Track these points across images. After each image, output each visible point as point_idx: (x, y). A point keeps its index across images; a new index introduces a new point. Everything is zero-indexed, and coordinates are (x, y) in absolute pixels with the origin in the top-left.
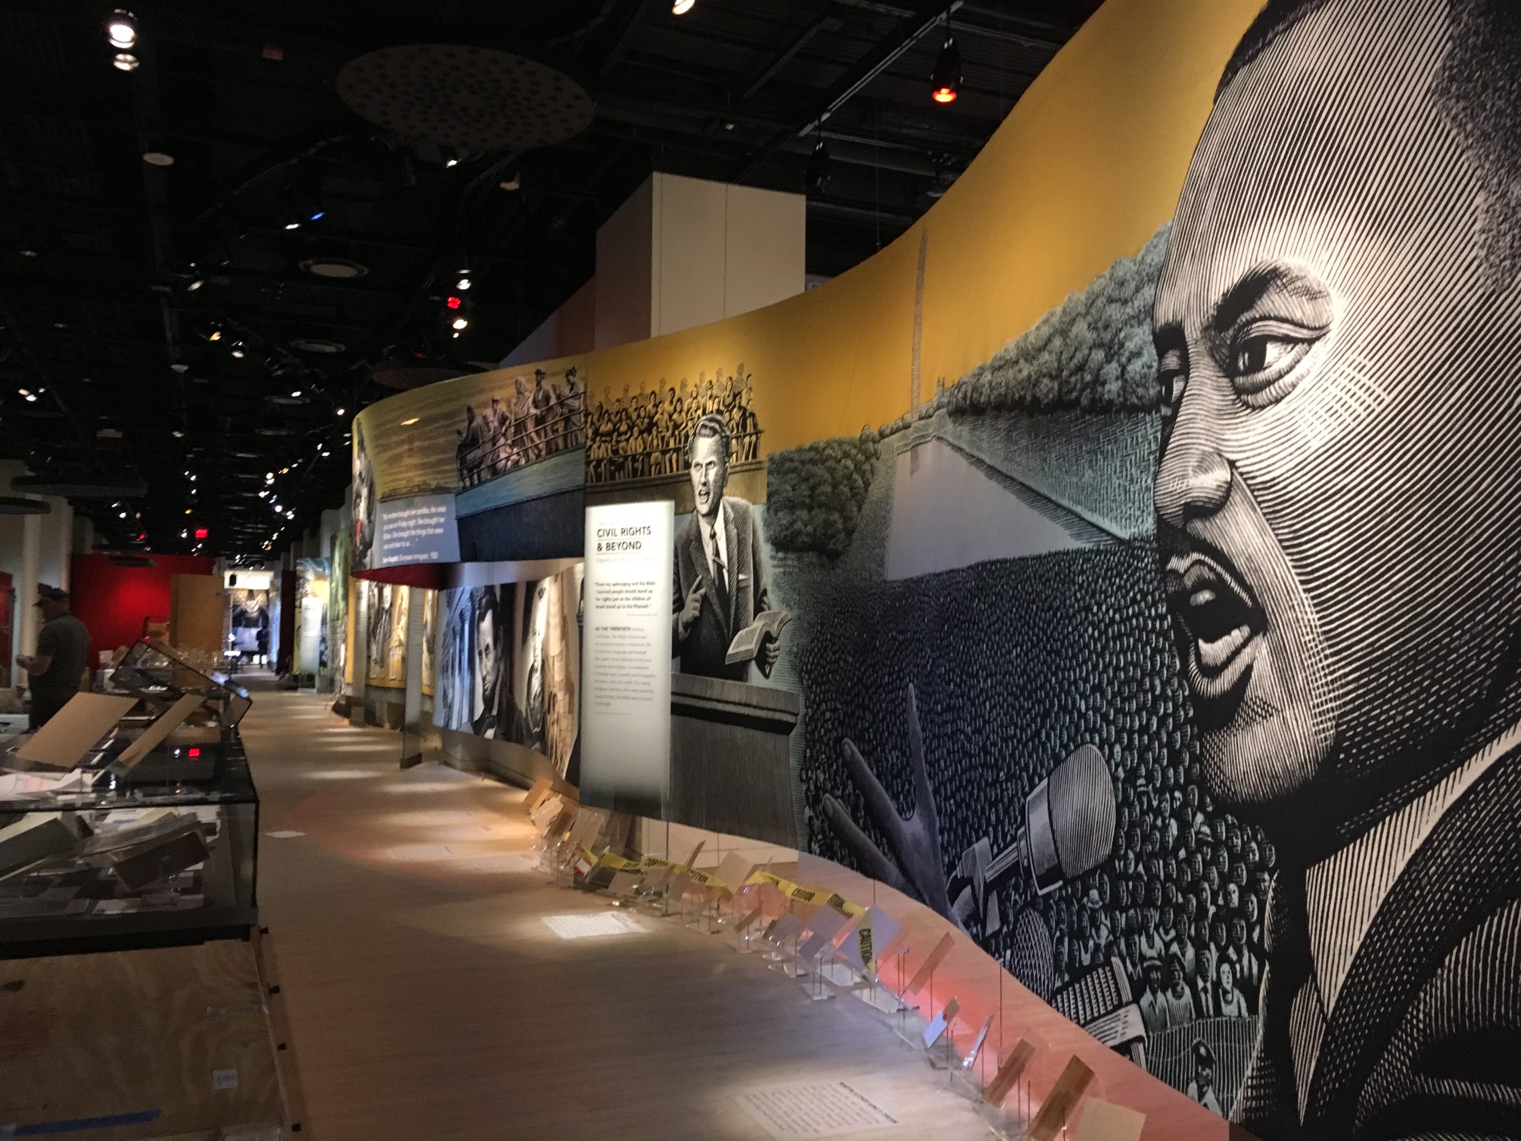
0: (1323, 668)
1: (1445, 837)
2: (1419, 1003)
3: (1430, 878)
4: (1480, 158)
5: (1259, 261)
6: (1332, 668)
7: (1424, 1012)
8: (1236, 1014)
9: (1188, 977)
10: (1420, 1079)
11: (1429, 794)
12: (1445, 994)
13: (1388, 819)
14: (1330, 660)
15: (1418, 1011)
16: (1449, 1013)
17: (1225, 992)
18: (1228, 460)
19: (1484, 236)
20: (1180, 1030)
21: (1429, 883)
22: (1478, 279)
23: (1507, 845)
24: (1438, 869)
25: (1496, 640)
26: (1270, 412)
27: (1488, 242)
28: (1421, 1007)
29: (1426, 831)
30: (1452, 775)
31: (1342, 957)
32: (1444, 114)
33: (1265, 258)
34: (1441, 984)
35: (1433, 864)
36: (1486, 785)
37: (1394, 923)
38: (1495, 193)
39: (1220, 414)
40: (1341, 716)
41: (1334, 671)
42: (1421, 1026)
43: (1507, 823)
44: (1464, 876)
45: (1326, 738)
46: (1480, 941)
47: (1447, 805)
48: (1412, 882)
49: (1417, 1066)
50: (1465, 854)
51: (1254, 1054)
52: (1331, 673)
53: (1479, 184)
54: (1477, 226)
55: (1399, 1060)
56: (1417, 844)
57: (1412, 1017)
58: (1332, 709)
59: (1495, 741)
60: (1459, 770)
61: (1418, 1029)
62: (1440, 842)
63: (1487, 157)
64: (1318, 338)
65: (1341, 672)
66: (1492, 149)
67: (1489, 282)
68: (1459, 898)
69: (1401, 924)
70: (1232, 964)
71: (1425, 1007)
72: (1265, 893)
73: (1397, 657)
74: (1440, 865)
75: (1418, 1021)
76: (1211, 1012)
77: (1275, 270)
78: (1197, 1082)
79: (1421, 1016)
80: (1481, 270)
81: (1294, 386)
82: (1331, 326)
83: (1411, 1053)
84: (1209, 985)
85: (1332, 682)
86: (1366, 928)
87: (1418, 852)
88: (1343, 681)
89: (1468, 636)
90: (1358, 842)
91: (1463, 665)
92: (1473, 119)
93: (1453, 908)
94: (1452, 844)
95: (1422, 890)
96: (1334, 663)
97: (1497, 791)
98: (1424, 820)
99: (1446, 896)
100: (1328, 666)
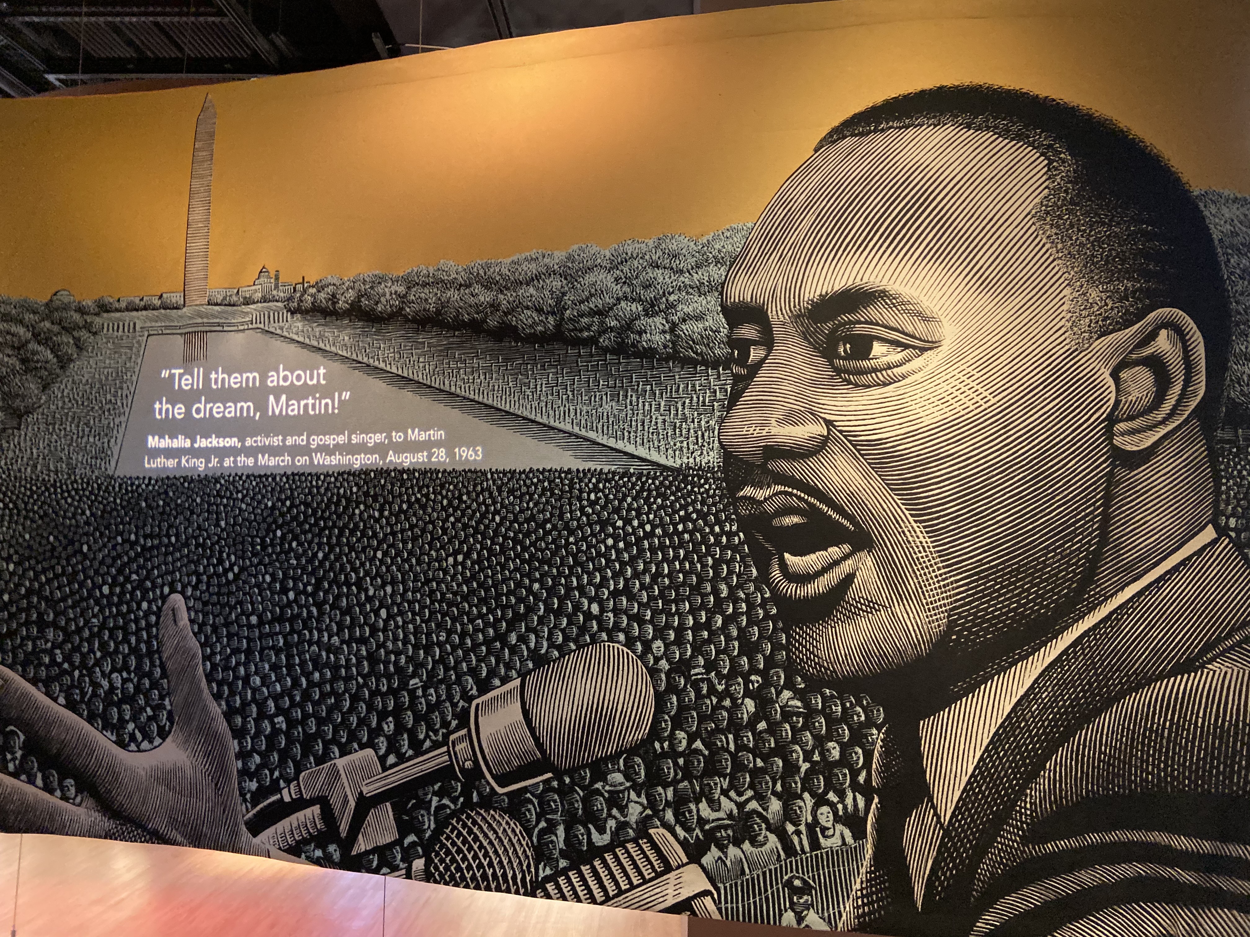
0: (936, 576)
1: (1044, 685)
2: (1026, 797)
3: (1033, 713)
4: (1067, 267)
5: (864, 281)
6: (944, 576)
7: (1030, 802)
8: (840, 843)
9: (773, 827)
10: (1029, 848)
11: (1031, 658)
12: (1047, 787)
13: (996, 678)
14: (943, 571)
15: (1026, 803)
16: (1050, 798)
17: (824, 829)
18: (825, 420)
19: (1070, 315)
20: (764, 873)
21: (1032, 716)
22: (1065, 339)
23: (1091, 685)
24: (1039, 706)
25: (1080, 560)
26: (876, 392)
27: (1073, 319)
28: (1028, 800)
29: (1028, 683)
30: (1049, 644)
31: (958, 779)
32: (1041, 232)
33: (872, 279)
34: (1043, 782)
35: (1035, 703)
36: (1075, 650)
37: (1004, 747)
38: (1078, 291)
39: (814, 383)
40: (951, 610)
41: (946, 579)
42: (1028, 812)
43: (1090, 671)
44: (1060, 709)
45: (939, 626)
46: (1072, 748)
47: (1046, 664)
48: (1018, 718)
49: (1025, 840)
50: (1061, 694)
51: (863, 870)
52: (943, 580)
53: (1067, 282)
54: (1065, 307)
55: (1011, 839)
56: (1021, 692)
57: (1021, 807)
58: (945, 605)
59: (1081, 622)
60: (1055, 641)
61: (1026, 815)
62: (1041, 689)
63: (1073, 268)
64: (930, 349)
65: (952, 579)
66: (1076, 264)
67: (1073, 343)
68: (1056, 723)
69: (1009, 748)
70: (832, 805)
71: (1031, 799)
72: (874, 743)
73: (1003, 569)
74: (1040, 704)
75: (1026, 809)
76: (807, 848)
77: (884, 292)
78: (793, 910)
79: (1028, 806)
80: (1067, 334)
81: (904, 377)
82: (942, 343)
83: (1020, 833)
84: (803, 828)
85: (944, 586)
86: (978, 755)
87: (1022, 698)
88: (955, 585)
89: (1059, 557)
90: (970, 695)
91: (1056, 575)
92: (1062, 242)
93: (1051, 730)
94: (1050, 690)
95: (1027, 722)
96: (945, 573)
97: (1083, 653)
98: (1027, 675)
99: (1046, 723)
100: (941, 575)
